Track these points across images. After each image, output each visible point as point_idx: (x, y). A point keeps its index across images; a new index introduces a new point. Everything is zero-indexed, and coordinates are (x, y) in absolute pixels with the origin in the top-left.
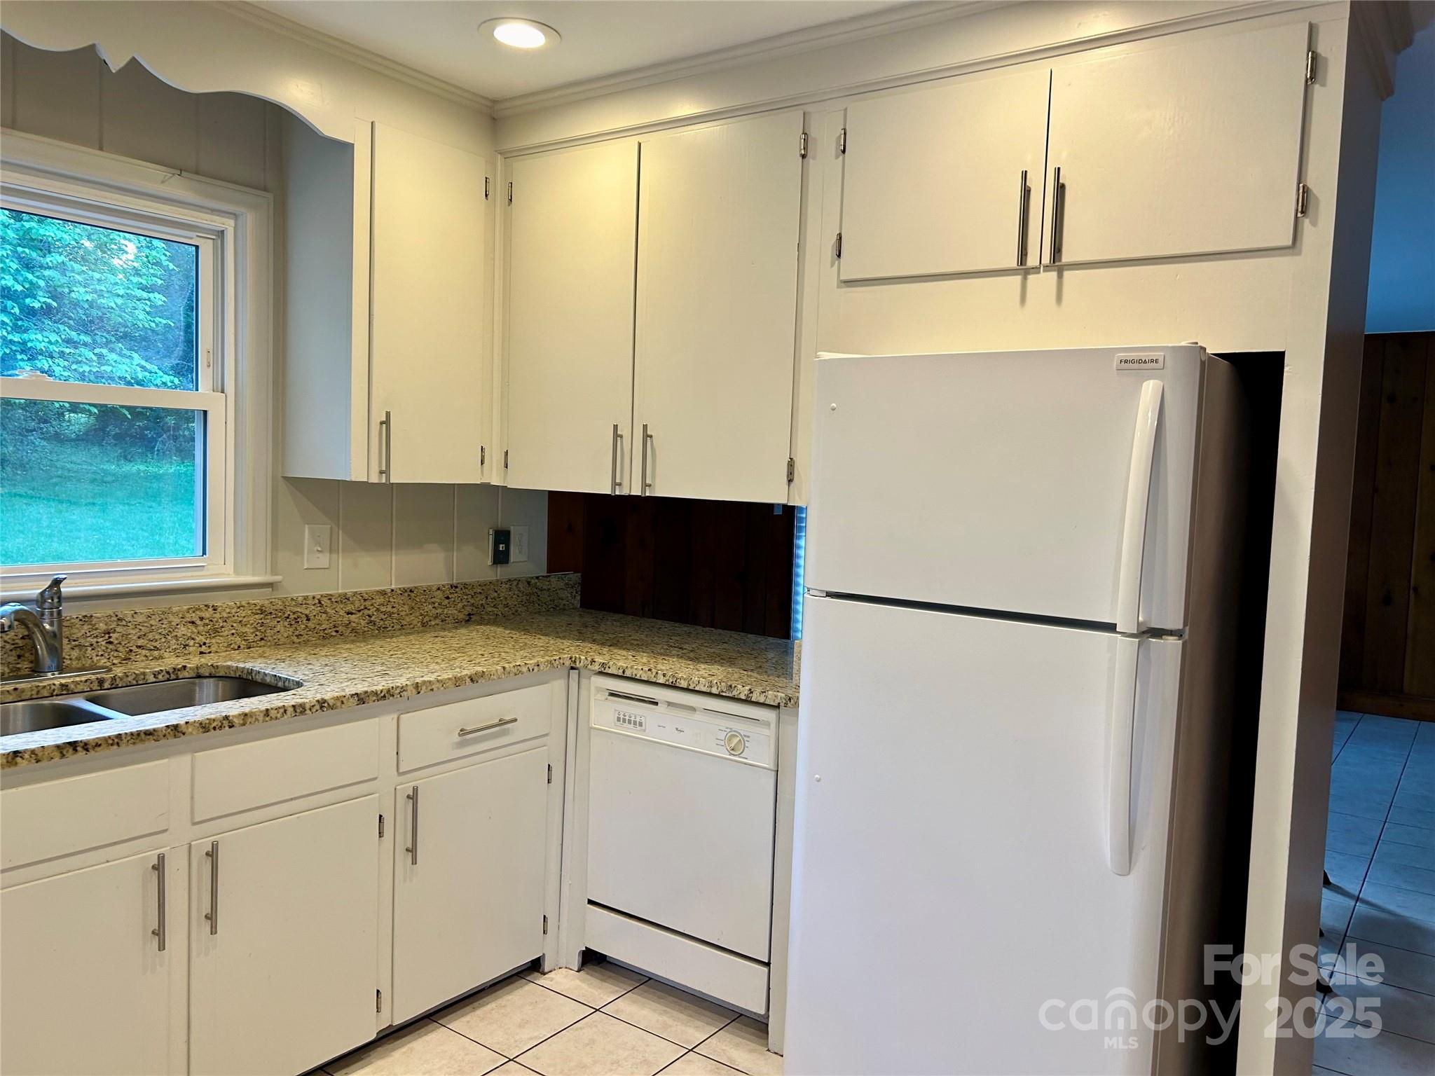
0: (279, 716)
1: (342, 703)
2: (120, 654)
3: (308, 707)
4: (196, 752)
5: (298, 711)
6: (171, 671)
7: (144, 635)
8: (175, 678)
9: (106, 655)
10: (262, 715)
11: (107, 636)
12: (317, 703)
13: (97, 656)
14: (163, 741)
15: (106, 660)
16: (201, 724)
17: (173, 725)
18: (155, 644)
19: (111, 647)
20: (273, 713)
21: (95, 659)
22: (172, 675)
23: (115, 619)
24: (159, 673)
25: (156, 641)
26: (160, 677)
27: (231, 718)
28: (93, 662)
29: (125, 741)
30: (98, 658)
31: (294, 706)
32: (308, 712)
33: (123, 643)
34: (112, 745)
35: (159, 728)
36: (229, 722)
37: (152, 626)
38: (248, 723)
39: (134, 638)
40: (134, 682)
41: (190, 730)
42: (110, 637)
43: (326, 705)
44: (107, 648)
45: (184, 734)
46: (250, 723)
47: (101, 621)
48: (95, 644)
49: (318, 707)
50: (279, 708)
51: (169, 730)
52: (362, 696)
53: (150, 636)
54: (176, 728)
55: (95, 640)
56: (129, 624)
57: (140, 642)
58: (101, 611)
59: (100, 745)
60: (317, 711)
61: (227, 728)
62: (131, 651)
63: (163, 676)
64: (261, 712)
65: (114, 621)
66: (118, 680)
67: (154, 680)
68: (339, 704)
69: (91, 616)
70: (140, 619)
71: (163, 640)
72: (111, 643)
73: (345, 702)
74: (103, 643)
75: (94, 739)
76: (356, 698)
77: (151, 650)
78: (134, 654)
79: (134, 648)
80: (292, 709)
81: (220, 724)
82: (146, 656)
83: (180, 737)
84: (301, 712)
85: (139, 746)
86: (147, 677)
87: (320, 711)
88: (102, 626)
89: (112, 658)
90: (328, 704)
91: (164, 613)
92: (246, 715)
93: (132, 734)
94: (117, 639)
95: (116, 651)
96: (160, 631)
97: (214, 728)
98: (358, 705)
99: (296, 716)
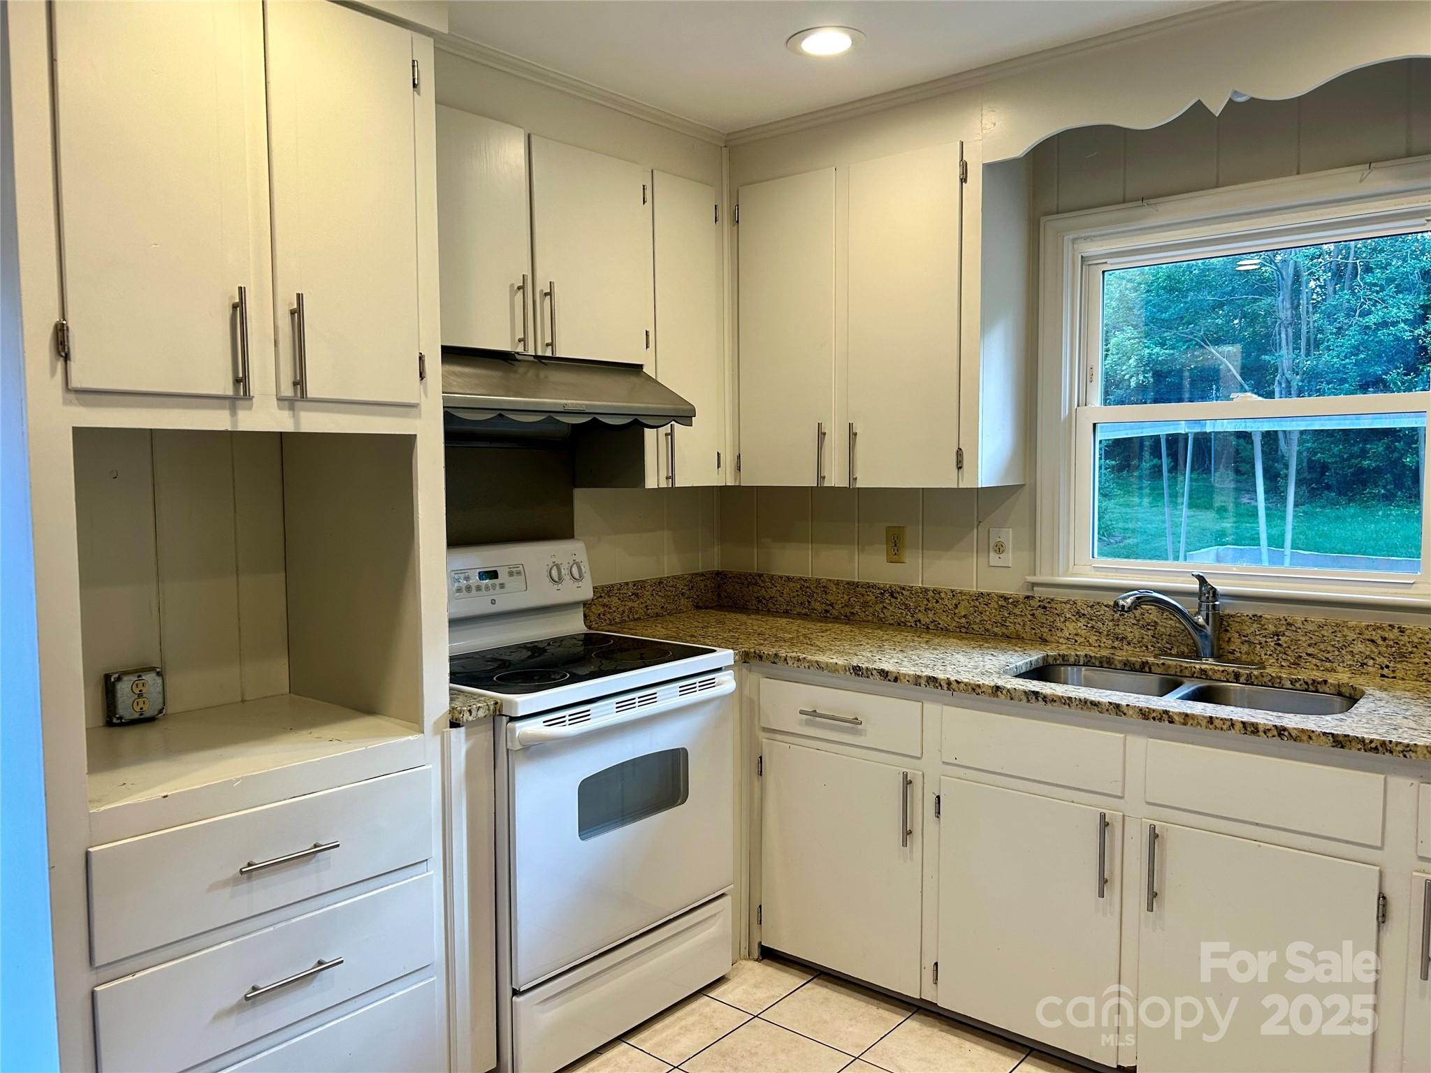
0: (1225, 727)
1: (1310, 738)
2: (1289, 658)
3: (1261, 728)
4: (1151, 738)
5: (1248, 729)
6: (1310, 682)
7: (1315, 644)
8: (1314, 690)
9: (1275, 655)
10: (1206, 720)
11: (1276, 638)
12: (1273, 728)
13: (1266, 654)
14: (1106, 715)
15: (1274, 661)
16: (1141, 710)
17: (1115, 704)
18: (1327, 655)
19: (1279, 648)
20: (1217, 723)
21: (1264, 657)
22: (1311, 687)
23: (1283, 622)
24: (1296, 681)
25: (1328, 653)
26: (1298, 685)
27: (1171, 714)
28: (1261, 659)
29: (1074, 704)
30: (1267, 657)
31: (1243, 723)
32: (1261, 733)
33: (1292, 648)
34: (1064, 704)
35: (1102, 702)
36: (1169, 717)
37: (1324, 636)
38: (1189, 724)
39: (1304, 645)
40: (1270, 684)
41: (1131, 713)
42: (1279, 639)
43: (1286, 733)
44: (1275, 649)
45: (1125, 714)
46: (1192, 725)
47: (1270, 623)
48: (1264, 644)
49: (1275, 733)
50: (1226, 719)
51: (1111, 707)
52: (1341, 739)
53: (1322, 646)
54: (1118, 706)
55: (1264, 639)
56: (1299, 630)
57: (1310, 650)
58: (1270, 613)
59: (1055, 701)
60: (1274, 736)
61: (1167, 722)
62: (1300, 657)
63: (1301, 685)
64: (1205, 717)
65: (1283, 624)
66: (1253, 677)
67: (1291, 686)
68: (1305, 738)
69: (1261, 616)
70: (1310, 627)
71: (1337, 653)
72: (1280, 645)
73: (1314, 738)
74: (1272, 644)
75: (1051, 695)
76: (1330, 738)
77: (1322, 660)
78: (1304, 661)
79: (1304, 655)
80: (1242, 726)
81: (1159, 716)
82: (1316, 665)
83: (1121, 716)
84: (1252, 732)
85: (1086, 713)
86: (1283, 682)
87: (1277, 737)
88: (1271, 628)
89: (1280, 660)
90: (1289, 733)
91: (1337, 625)
92: (1187, 715)
93: (1080, 700)
94: (1286, 642)
95: (1285, 654)
96: (1333, 643)
97: (1154, 718)
98: (1334, 747)
99: (1246, 733)
